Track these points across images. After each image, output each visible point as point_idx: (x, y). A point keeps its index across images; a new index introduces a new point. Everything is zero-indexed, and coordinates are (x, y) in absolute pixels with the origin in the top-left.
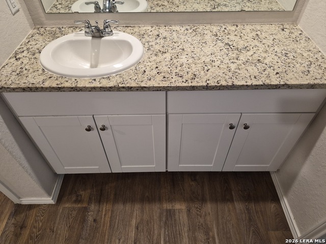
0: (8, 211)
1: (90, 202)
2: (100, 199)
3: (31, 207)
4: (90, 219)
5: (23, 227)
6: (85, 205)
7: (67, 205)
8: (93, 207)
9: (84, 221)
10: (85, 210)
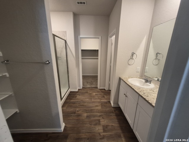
0: (109, 100)
1: (115, 113)
2: (117, 115)
3: (110, 103)
4: (111, 114)
5: (106, 103)
6: (114, 112)
7: (113, 109)
8: (114, 114)
9: (110, 113)
10: (113, 113)
